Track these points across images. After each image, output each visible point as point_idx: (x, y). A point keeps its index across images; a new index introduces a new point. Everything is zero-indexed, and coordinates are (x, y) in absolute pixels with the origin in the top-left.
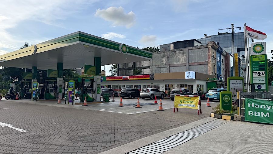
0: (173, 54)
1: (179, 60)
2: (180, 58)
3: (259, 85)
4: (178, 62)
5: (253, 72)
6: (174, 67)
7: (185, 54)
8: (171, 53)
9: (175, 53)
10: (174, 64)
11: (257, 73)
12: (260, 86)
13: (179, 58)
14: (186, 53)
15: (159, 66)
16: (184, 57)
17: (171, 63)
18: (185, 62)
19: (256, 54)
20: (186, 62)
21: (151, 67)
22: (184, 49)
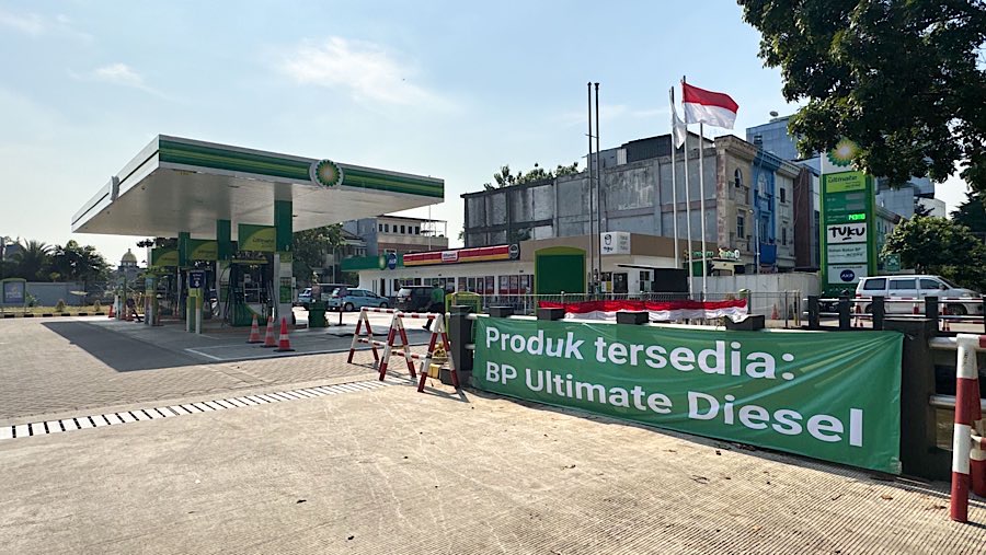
0: (616, 180)
1: (634, 196)
2: (637, 190)
3: (848, 268)
4: (631, 202)
5: (829, 227)
6: (620, 220)
7: (650, 179)
8: (611, 177)
9: (620, 175)
10: (620, 208)
11: (839, 229)
12: (851, 272)
13: (633, 190)
14: (653, 174)
15: (577, 216)
16: (647, 188)
17: (610, 208)
18: (651, 204)
19: (837, 169)
20: (653, 201)
21: (554, 222)
22: (647, 163)
